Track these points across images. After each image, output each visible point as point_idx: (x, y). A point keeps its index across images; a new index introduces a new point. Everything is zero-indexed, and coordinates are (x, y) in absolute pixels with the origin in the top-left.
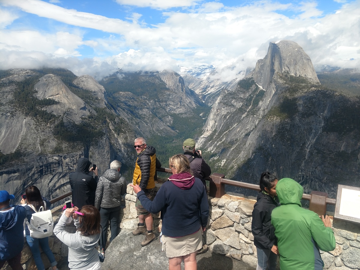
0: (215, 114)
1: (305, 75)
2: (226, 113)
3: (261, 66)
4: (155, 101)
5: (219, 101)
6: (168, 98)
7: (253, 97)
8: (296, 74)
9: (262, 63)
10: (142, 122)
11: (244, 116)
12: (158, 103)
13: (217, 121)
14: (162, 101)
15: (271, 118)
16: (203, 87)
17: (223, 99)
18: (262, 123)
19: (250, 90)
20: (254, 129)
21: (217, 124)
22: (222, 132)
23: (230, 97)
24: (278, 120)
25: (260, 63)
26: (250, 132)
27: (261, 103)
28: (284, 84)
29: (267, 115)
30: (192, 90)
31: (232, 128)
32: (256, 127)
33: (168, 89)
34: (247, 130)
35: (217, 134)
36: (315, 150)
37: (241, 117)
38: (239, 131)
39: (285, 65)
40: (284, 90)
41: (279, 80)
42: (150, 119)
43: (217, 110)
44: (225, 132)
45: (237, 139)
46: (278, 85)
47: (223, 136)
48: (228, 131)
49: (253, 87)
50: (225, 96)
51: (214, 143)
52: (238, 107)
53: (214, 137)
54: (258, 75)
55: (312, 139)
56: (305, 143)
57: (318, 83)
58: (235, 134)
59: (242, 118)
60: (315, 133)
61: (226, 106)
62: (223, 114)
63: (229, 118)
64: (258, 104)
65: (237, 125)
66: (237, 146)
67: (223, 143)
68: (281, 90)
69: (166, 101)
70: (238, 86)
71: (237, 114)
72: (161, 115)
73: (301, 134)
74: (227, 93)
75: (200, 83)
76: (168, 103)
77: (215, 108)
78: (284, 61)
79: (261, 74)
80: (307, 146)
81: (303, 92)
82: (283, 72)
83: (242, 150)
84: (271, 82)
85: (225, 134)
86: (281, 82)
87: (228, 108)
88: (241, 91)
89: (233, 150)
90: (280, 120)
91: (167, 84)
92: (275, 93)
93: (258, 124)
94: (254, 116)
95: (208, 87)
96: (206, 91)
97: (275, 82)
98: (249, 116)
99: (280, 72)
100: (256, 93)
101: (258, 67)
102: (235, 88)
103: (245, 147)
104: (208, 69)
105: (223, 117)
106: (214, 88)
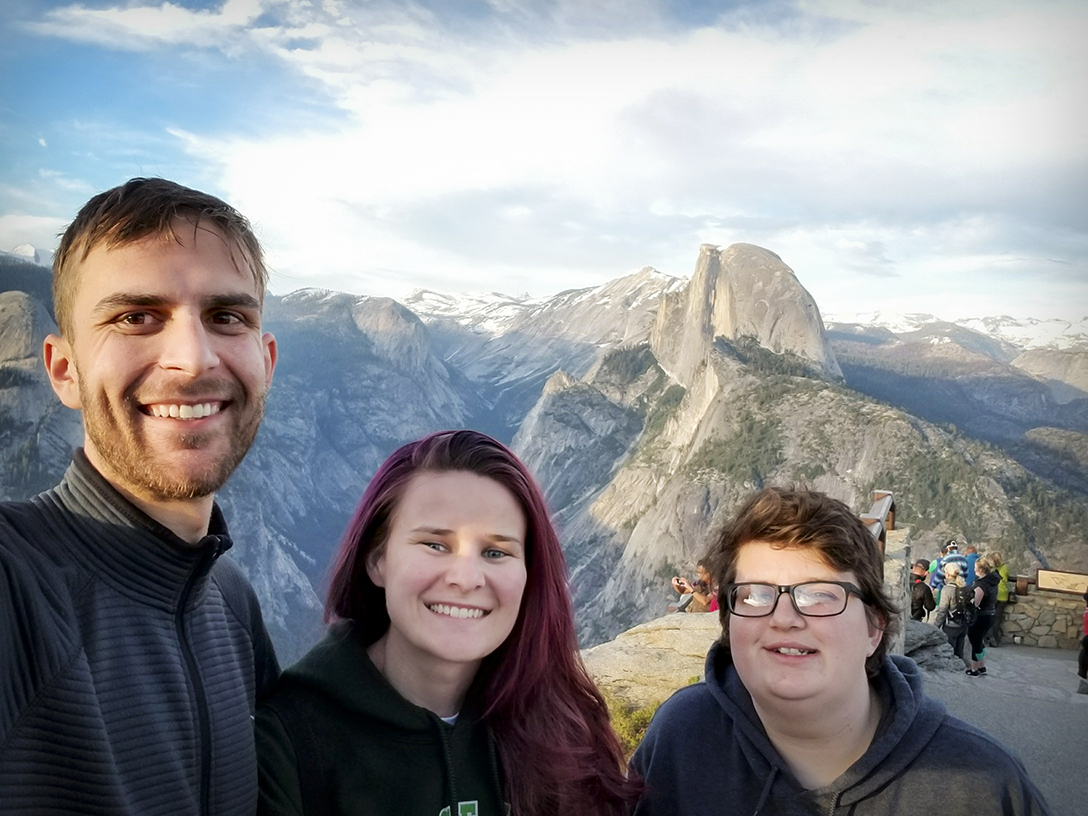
0: (526, 451)
1: (803, 352)
2: (563, 449)
3: (676, 312)
4: (332, 396)
5: (542, 410)
6: (373, 388)
7: (647, 406)
8: (777, 345)
9: (678, 303)
10: (284, 461)
11: (621, 462)
12: (339, 402)
14: (355, 397)
15: (703, 473)
16: (493, 359)
17: (553, 404)
18: (676, 489)
19: (639, 382)
20: (648, 507)
23: (578, 399)
24: (723, 483)
25: (672, 304)
26: (636, 518)
27: (671, 426)
28: (742, 372)
29: (690, 464)
30: (456, 366)
31: (580, 500)
32: (655, 501)
33: (376, 360)
34: (626, 509)
37: (608, 465)
38: (602, 512)
39: (745, 316)
40: (741, 392)
42: (310, 451)
43: (534, 438)
44: (557, 514)
45: (595, 538)
46: (724, 373)
49: (650, 376)
50: (561, 396)
52: (603, 435)
54: (666, 340)
57: (838, 378)
58: (591, 522)
59: (613, 469)
61: (565, 428)
62: (553, 451)
63: (570, 466)
64: (662, 427)
65: (597, 491)
66: (595, 560)
68: (733, 391)
69: (366, 398)
70: (605, 368)
71: (598, 456)
72: (346, 442)
74: (568, 384)
75: (481, 348)
76: (373, 403)
77: (530, 431)
78: (744, 302)
79: (675, 337)
81: (796, 402)
82: (739, 336)
83: (610, 575)
84: (704, 363)
85: (557, 519)
86: (734, 365)
87: (570, 432)
88: (613, 385)
89: (582, 572)
90: (728, 485)
91: (374, 344)
92: (715, 398)
93: (664, 491)
94: (649, 467)
95: (507, 361)
96: (499, 373)
97: (715, 363)
98: (635, 465)
99: (729, 335)
100: (658, 392)
101: (666, 314)
102: (595, 372)
103: (619, 566)
104: (510, 307)
105: (554, 460)
106: (527, 367)
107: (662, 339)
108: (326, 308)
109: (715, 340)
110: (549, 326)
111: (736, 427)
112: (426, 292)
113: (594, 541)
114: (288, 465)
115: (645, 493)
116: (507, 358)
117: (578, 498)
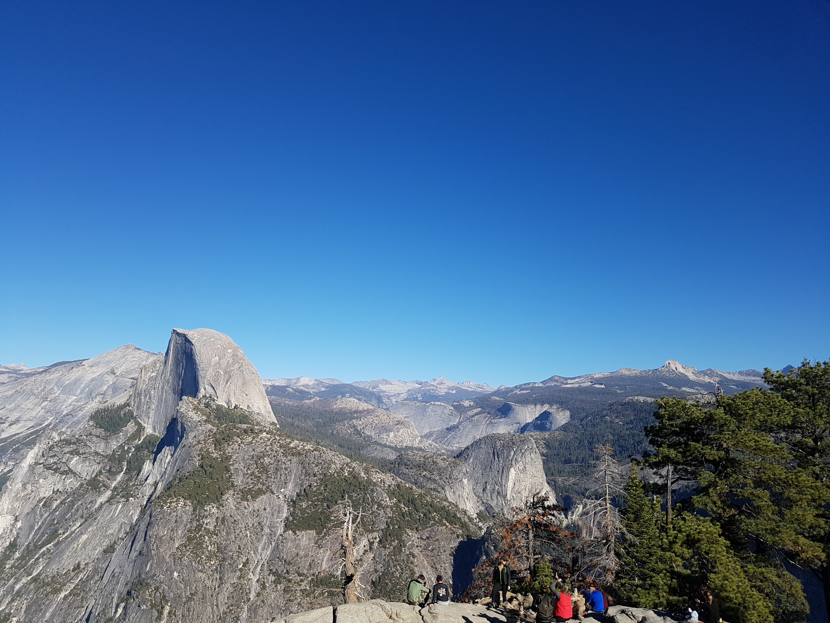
0: (16, 498)
1: (248, 407)
2: (51, 493)
5: (33, 461)
7: (128, 451)
8: (228, 403)
11: (103, 499)
13: (21, 517)
15: (170, 503)
17: (43, 456)
19: (121, 434)
20: (126, 533)
21: (19, 524)
22: (35, 546)
23: (66, 450)
24: (188, 508)
25: (149, 373)
26: (116, 544)
27: (147, 466)
28: (203, 423)
29: (162, 495)
31: (67, 534)
32: (132, 528)
34: (108, 537)
35: (17, 555)
36: (269, 575)
37: (93, 502)
38: (85, 542)
39: (206, 381)
40: (202, 437)
41: (191, 414)
43: (24, 485)
44: (44, 549)
45: (79, 565)
46: (189, 424)
47: (37, 559)
48: (55, 546)
49: (130, 428)
50: (51, 448)
52: (88, 478)
54: (143, 400)
55: (263, 549)
56: (248, 559)
57: (273, 424)
58: (75, 552)
59: (96, 506)
60: (271, 535)
61: (53, 474)
62: (42, 495)
63: (58, 507)
64: (139, 468)
65: (80, 526)
66: (77, 585)
67: (35, 580)
68: (195, 437)
70: (91, 423)
71: (83, 495)
73: (241, 539)
74: (57, 439)
77: (19, 479)
78: (204, 371)
79: (151, 398)
80: (252, 568)
81: (243, 443)
83: (90, 596)
85: (44, 553)
86: (197, 418)
87: (57, 478)
88: (98, 437)
89: (65, 597)
90: (191, 509)
93: (139, 519)
94: (128, 500)
97: (183, 417)
98: (116, 500)
100: (137, 441)
101: (144, 381)
102: (82, 427)
103: (99, 587)
104: (6, 376)
105: (42, 503)
106: (20, 425)
107: (140, 400)
110: (43, 390)
111: (198, 464)
113: (77, 569)
115: (124, 523)
117: (64, 533)
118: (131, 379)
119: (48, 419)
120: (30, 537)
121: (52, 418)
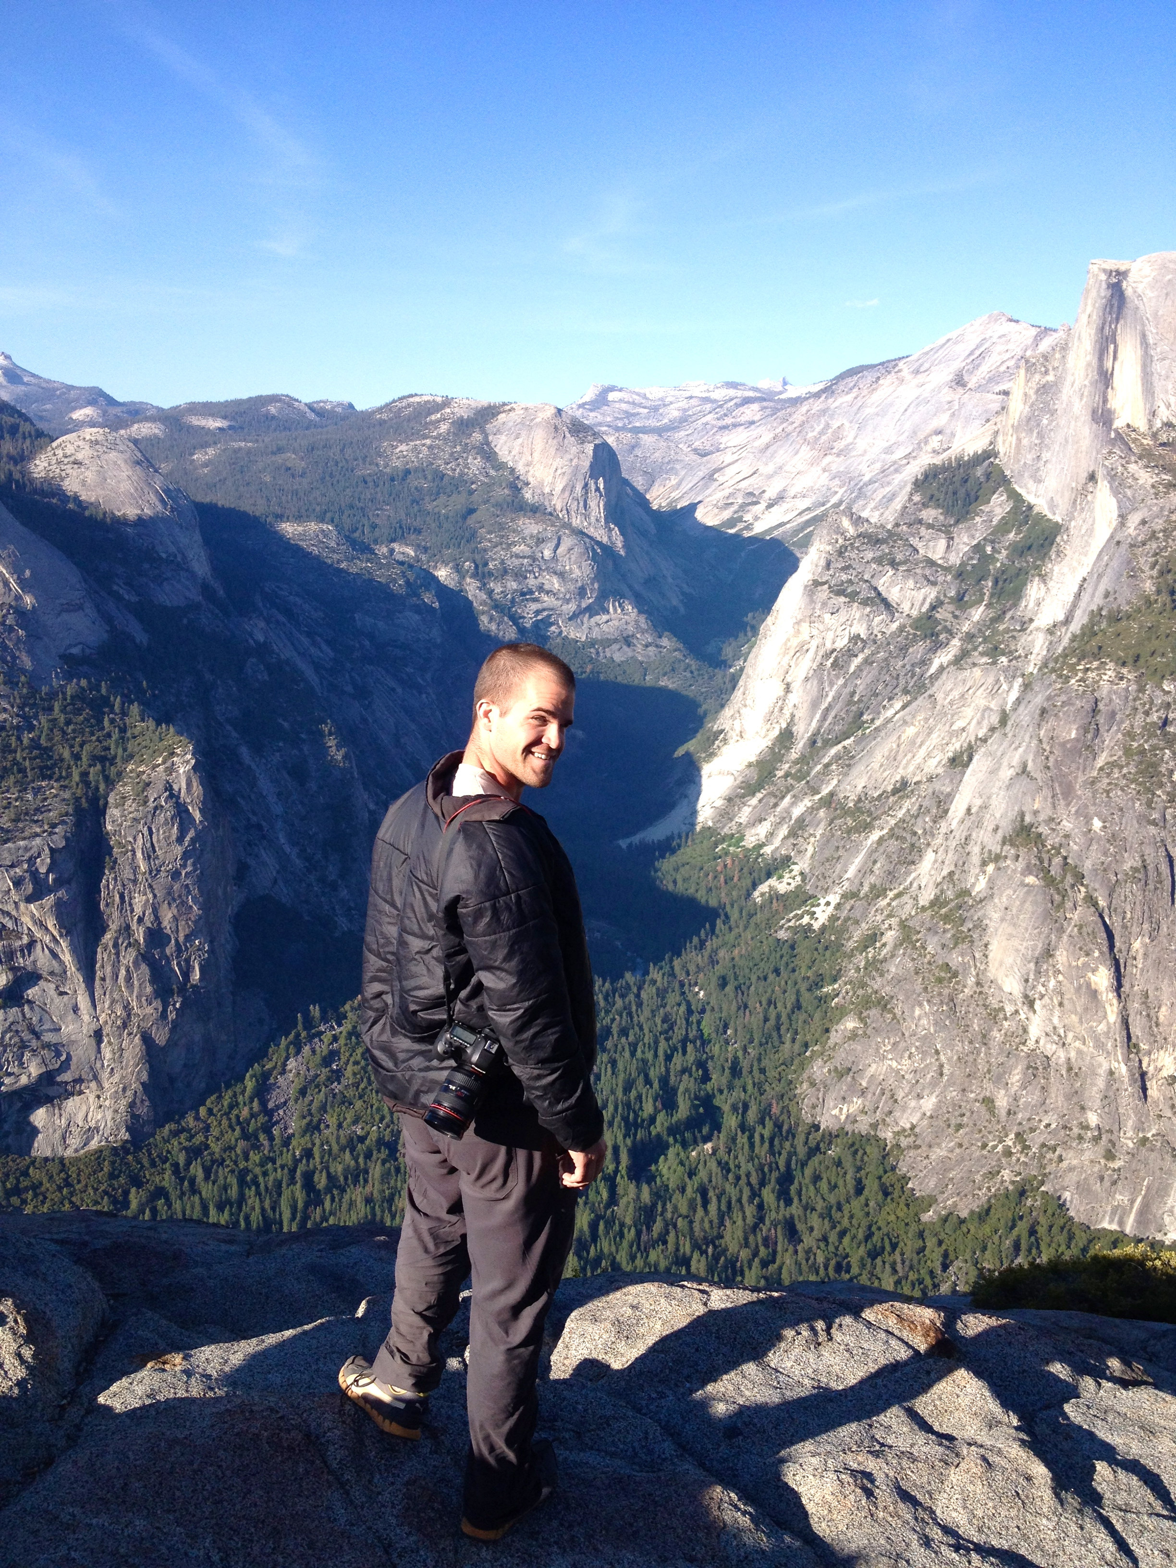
0: (785, 647)
2: (846, 641)
3: (1044, 390)
5: (811, 577)
6: (531, 557)
7: (992, 559)
9: (1046, 372)
10: (393, 684)
11: (943, 657)
12: (475, 583)
13: (796, 686)
14: (502, 574)
15: (1087, 669)
16: (728, 497)
17: (828, 565)
18: (1038, 699)
19: (978, 519)
20: (993, 729)
21: (793, 698)
22: (824, 741)
23: (869, 555)
24: (1123, 684)
25: (1037, 377)
26: (972, 750)
27: (1034, 590)
28: (1161, 488)
29: (1065, 655)
31: (878, 723)
32: (1004, 719)
33: (532, 510)
34: (954, 735)
35: (794, 754)
37: (924, 663)
38: (913, 742)
40: (1159, 524)
43: (797, 624)
44: (840, 747)
45: (903, 784)
46: (1129, 493)
47: (827, 766)
48: (857, 742)
49: (997, 506)
50: (840, 553)
51: (776, 805)
52: (915, 613)
53: (780, 773)
54: (1025, 442)
58: (893, 758)
59: (932, 670)
61: (848, 604)
62: (829, 646)
63: (859, 668)
64: (1017, 595)
65: (904, 707)
66: (902, 820)
67: (829, 801)
68: (1144, 522)
69: (521, 575)
70: (917, 498)
71: (903, 650)
74: (851, 531)
75: (710, 477)
76: (532, 582)
79: (1040, 435)
82: (1158, 424)
83: (928, 845)
84: (1092, 477)
85: (837, 758)
86: (1145, 477)
87: (856, 611)
88: (930, 526)
89: (881, 840)
90: (1133, 687)
91: (528, 484)
92: (1112, 537)
93: (1018, 701)
94: (994, 663)
95: (753, 499)
96: (740, 519)
97: (1112, 476)
98: (970, 661)
99: (1141, 425)
100: (1012, 535)
101: (1026, 394)
102: (899, 507)
103: (943, 830)
104: (755, 407)
105: (831, 660)
106: (784, 506)
107: (1019, 440)
108: (444, 428)
109: (1113, 435)
110: (822, 433)
111: (1149, 586)
112: (612, 389)
113: (902, 789)
114: (399, 690)
115: (987, 708)
116: (751, 494)
117: (873, 720)
118: (999, 393)
119: (836, 493)
120: (814, 724)
121: (841, 491)
